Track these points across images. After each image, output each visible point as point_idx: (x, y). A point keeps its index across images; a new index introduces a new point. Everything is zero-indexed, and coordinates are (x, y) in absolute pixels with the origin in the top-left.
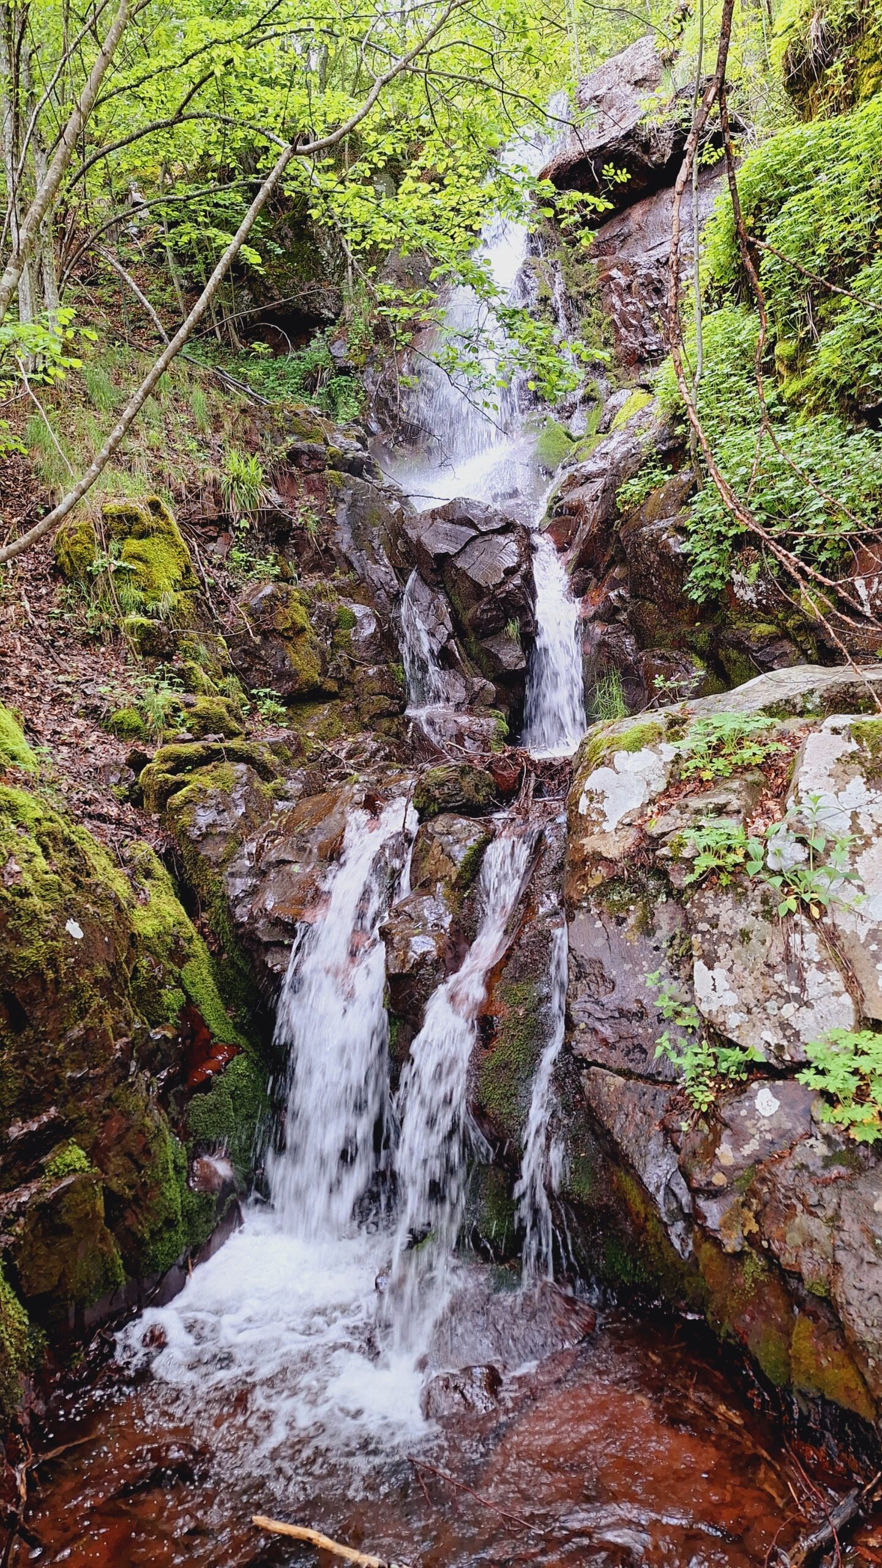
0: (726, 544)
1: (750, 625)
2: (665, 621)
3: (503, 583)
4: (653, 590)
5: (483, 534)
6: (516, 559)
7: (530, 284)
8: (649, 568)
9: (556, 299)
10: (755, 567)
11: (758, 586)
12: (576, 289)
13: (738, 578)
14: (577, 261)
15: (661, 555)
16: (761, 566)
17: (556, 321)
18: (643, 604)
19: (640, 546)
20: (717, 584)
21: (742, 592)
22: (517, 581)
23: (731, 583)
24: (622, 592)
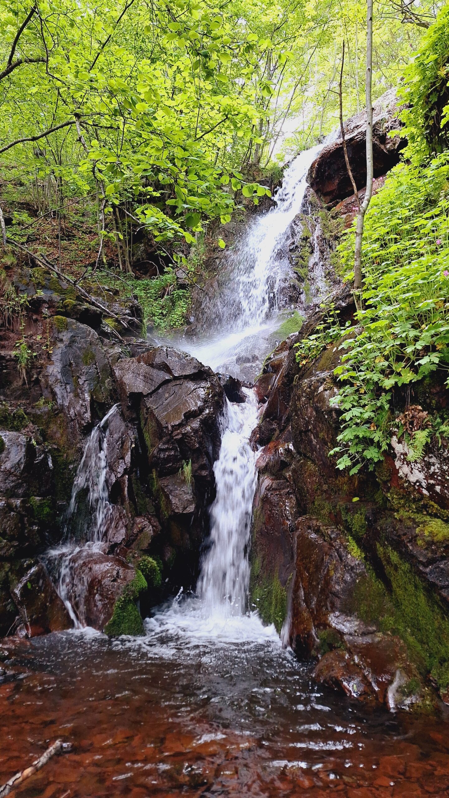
0: (384, 399)
1: (419, 518)
2: (325, 487)
3: (181, 425)
4: (313, 450)
5: (176, 378)
6: (199, 403)
7: (297, 229)
8: (308, 423)
9: (314, 238)
10: (421, 436)
11: (428, 465)
12: (329, 234)
13: (399, 448)
14: (332, 217)
15: (317, 409)
16: (431, 436)
17: (312, 252)
18: (305, 464)
19: (299, 399)
20: (372, 454)
21: (405, 469)
22: (196, 424)
23: (390, 454)
24: (291, 447)
